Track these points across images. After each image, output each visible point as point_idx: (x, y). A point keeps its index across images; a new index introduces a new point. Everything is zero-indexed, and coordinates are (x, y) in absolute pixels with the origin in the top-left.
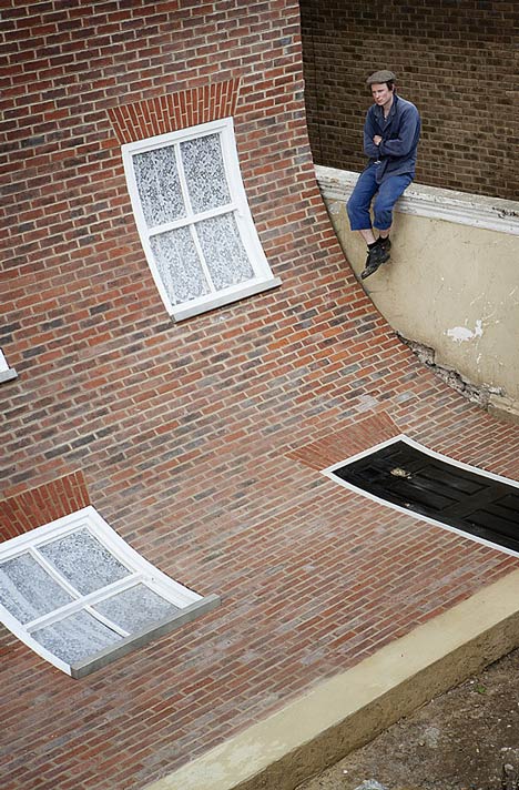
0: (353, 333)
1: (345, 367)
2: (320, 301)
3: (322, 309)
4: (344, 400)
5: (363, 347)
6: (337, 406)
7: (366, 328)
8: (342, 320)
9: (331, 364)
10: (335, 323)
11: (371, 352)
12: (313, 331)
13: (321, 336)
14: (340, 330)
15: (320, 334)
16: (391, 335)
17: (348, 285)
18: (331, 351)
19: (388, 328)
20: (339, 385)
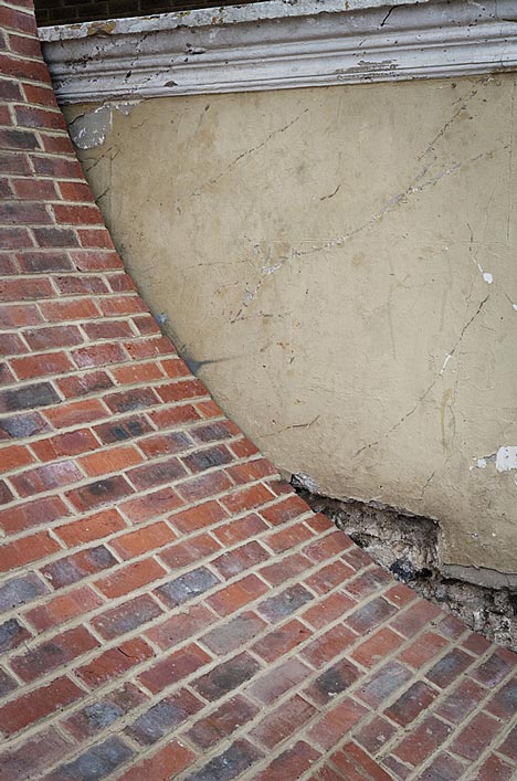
0: (173, 471)
1: (172, 575)
2: (61, 364)
3: (73, 389)
4: (196, 706)
5: (210, 514)
6: (177, 734)
7: (208, 459)
8: (136, 427)
9: (122, 564)
10: (114, 433)
11: (240, 531)
12: (46, 451)
13: (74, 471)
14: (131, 456)
15: (72, 462)
16: (280, 486)
17: (138, 336)
18: (114, 522)
19: (264, 467)
20: (166, 644)
